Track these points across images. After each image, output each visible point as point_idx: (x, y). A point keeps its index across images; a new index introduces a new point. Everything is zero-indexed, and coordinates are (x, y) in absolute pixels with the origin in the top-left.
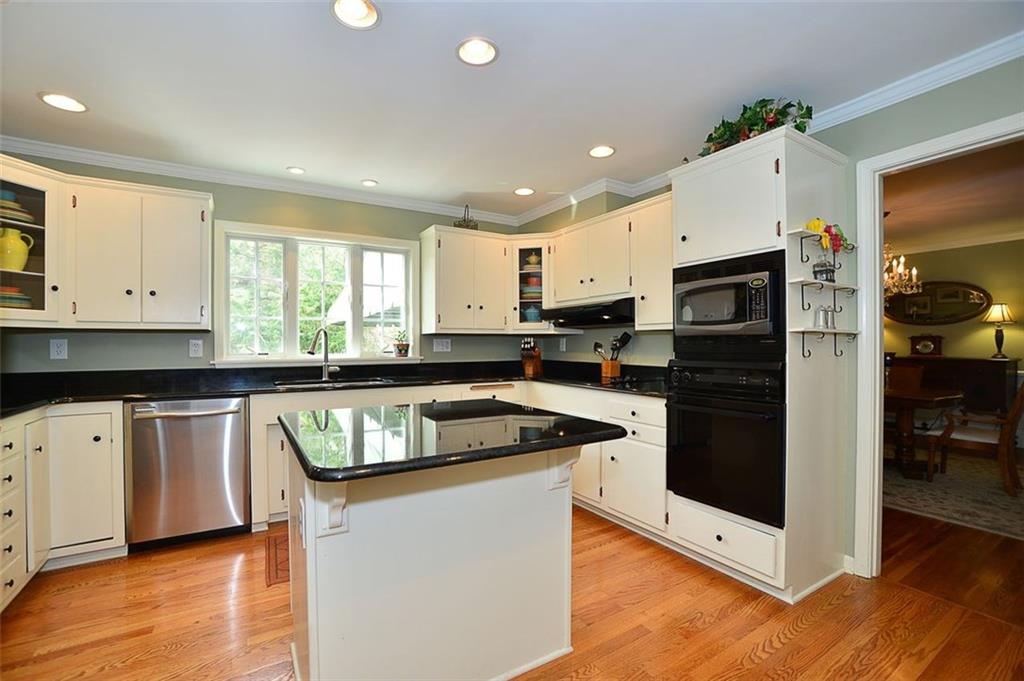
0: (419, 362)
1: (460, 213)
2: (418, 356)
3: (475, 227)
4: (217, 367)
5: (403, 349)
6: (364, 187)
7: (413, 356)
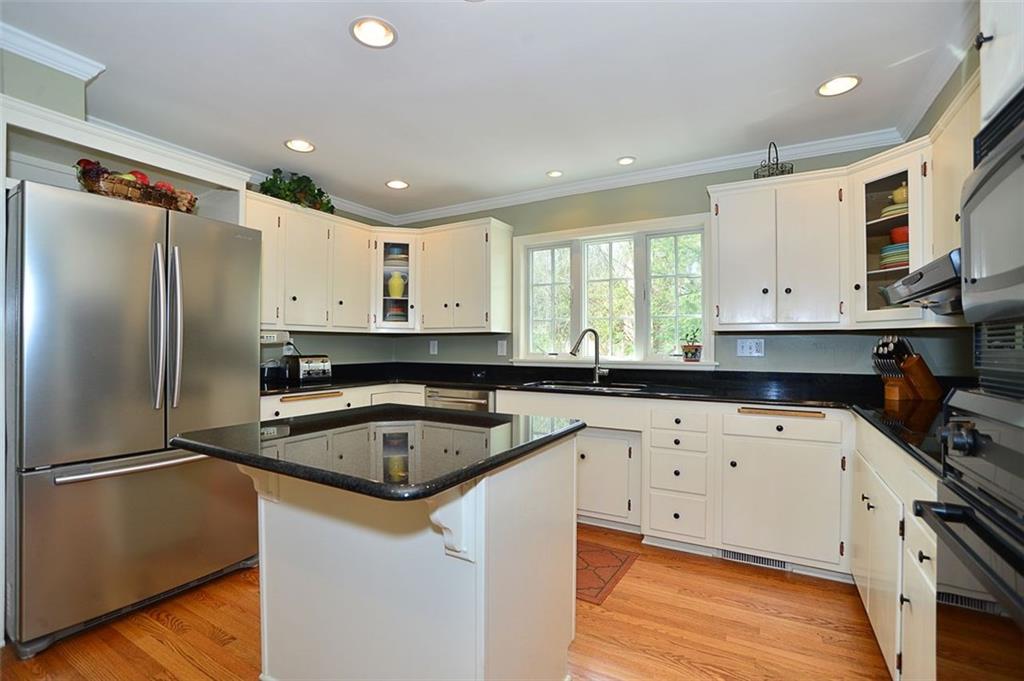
0: (713, 369)
1: (758, 158)
2: (713, 362)
3: (791, 171)
4: (515, 364)
5: (692, 352)
6: (622, 165)
7: (707, 362)
